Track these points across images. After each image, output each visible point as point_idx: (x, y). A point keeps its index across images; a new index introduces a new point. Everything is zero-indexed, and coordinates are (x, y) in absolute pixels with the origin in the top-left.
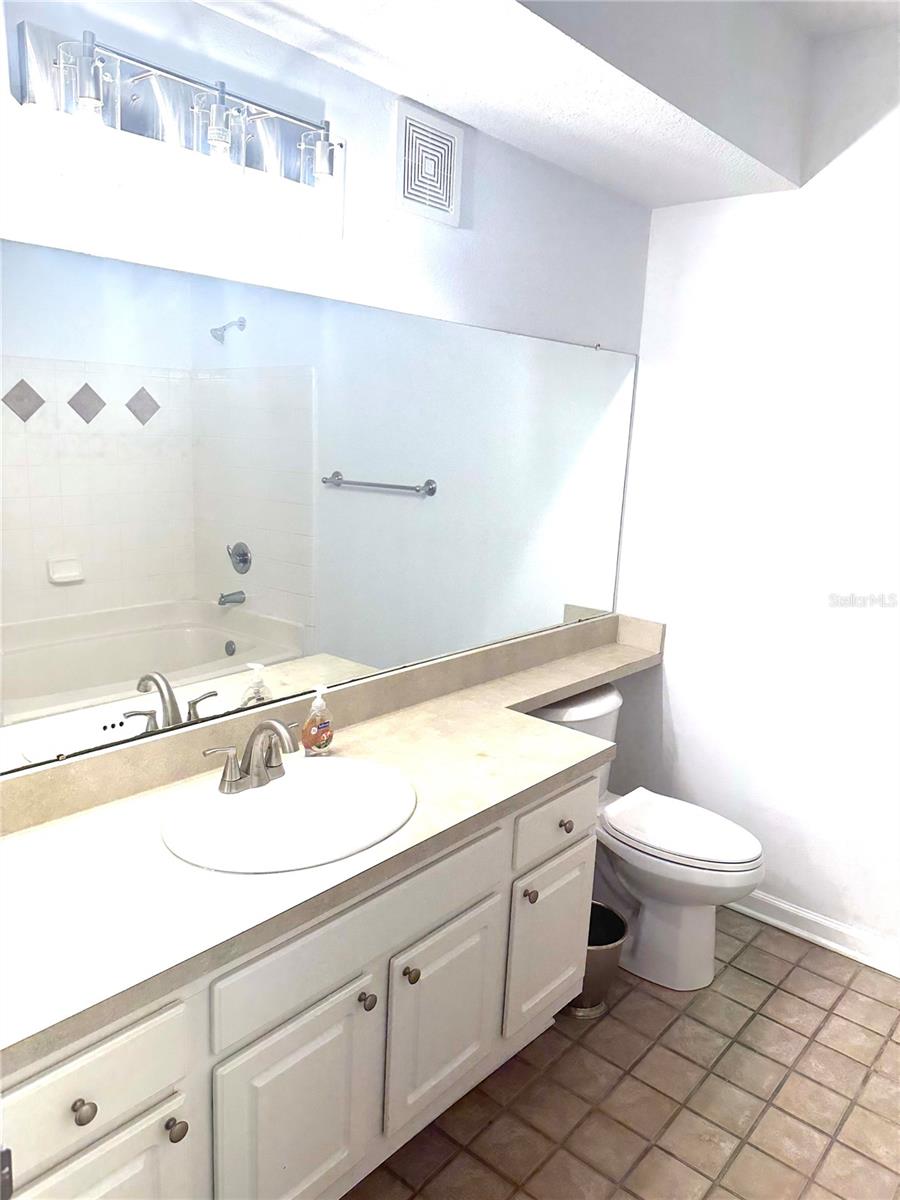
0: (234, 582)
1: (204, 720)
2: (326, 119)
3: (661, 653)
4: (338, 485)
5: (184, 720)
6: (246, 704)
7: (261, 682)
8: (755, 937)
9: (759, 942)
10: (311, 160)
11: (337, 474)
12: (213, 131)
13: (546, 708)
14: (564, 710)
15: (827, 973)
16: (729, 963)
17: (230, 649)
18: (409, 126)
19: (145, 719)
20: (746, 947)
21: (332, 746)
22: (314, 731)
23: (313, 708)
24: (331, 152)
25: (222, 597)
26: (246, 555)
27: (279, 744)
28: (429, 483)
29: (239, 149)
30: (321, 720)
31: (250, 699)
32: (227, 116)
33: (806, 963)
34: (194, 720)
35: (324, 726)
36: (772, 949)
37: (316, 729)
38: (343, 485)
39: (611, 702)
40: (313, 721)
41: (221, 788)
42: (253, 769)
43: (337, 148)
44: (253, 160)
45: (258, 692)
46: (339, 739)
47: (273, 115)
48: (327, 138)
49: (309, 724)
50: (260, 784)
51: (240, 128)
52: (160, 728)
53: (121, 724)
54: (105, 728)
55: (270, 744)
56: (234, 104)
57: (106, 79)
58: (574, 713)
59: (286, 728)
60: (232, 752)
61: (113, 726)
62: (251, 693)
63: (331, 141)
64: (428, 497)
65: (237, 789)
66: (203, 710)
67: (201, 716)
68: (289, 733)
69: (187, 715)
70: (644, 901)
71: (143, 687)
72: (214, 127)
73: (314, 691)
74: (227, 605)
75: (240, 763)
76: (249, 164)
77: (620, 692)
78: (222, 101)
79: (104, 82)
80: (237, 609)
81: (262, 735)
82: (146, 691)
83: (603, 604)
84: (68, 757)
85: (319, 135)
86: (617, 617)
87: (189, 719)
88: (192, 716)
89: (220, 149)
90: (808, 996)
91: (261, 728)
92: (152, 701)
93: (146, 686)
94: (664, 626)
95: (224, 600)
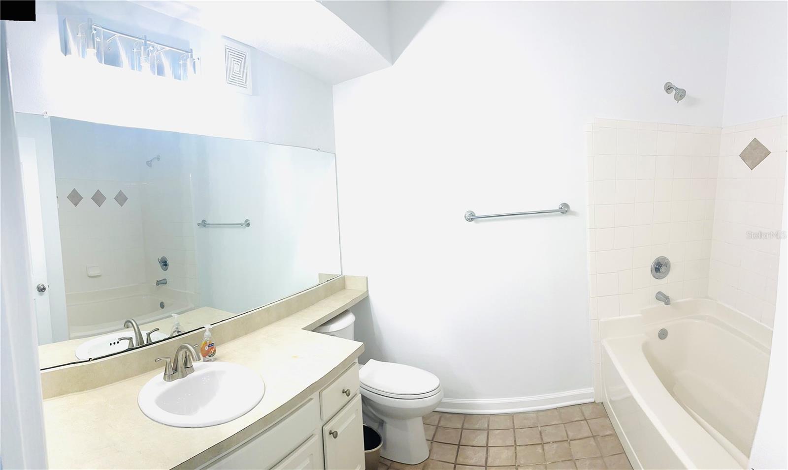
0: (161, 274)
1: (154, 343)
2: (191, 48)
3: (368, 291)
4: (205, 226)
5: (145, 343)
6: (172, 334)
7: (179, 323)
8: (439, 422)
9: (442, 423)
10: (186, 70)
11: (204, 221)
12: (143, 58)
13: (320, 327)
14: (328, 326)
15: (477, 427)
16: (432, 440)
17: (162, 305)
18: (227, 49)
19: (128, 341)
20: (437, 428)
21: (217, 355)
22: (207, 348)
23: (205, 336)
24: (194, 63)
25: (157, 281)
26: (166, 262)
27: (190, 355)
28: (247, 221)
29: (154, 67)
30: (210, 342)
31: (175, 332)
32: (148, 51)
33: (466, 426)
34: (150, 343)
35: (211, 345)
36: (449, 425)
37: (207, 347)
38: (207, 226)
39: (350, 319)
40: (206, 343)
41: (164, 378)
42: (179, 369)
43: (197, 61)
44: (160, 71)
45: (177, 328)
46: (219, 351)
47: (168, 48)
48: (192, 57)
49: (204, 344)
50: (183, 377)
51: (154, 57)
52: (135, 347)
53: (118, 343)
54: (111, 344)
55: (186, 355)
56: (150, 45)
57: (98, 40)
58: (334, 327)
59: (194, 348)
60: (168, 360)
61: (114, 343)
62: (174, 329)
63: (194, 57)
64: (247, 228)
65: (172, 379)
66: (154, 337)
67: (153, 341)
68: (195, 350)
69: (146, 340)
70: (385, 419)
71: (127, 324)
72: (143, 57)
73: (204, 327)
74: (160, 285)
75: (172, 365)
76: (159, 74)
77: (353, 313)
78: (146, 43)
79: (97, 41)
80: (164, 286)
81: (182, 351)
82: (128, 328)
83: (336, 271)
84: (94, 360)
85: (188, 55)
86: (344, 277)
87: (147, 342)
88: (149, 341)
89: (146, 65)
90: (474, 443)
91: (182, 348)
92: (131, 333)
93: (128, 325)
94: (367, 277)
95: (159, 283)
